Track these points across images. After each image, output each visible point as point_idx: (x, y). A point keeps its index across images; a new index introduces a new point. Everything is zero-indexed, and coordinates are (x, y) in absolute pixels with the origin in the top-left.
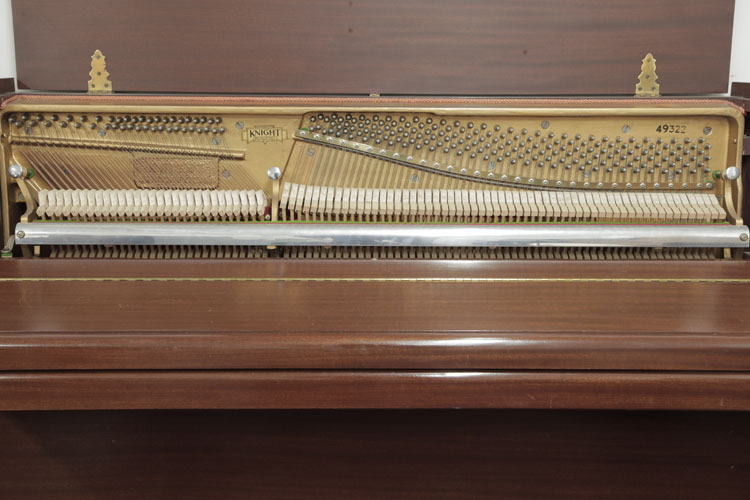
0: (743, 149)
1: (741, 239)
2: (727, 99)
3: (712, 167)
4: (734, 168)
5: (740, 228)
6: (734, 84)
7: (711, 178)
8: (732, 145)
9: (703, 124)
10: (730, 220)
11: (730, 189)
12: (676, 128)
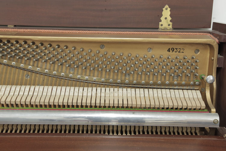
0: (217, 64)
1: (214, 122)
2: (210, 33)
3: (199, 73)
4: (211, 76)
5: (214, 115)
6: (214, 23)
7: (199, 79)
8: (211, 61)
9: (195, 47)
10: (208, 108)
11: (209, 88)
12: (178, 50)
